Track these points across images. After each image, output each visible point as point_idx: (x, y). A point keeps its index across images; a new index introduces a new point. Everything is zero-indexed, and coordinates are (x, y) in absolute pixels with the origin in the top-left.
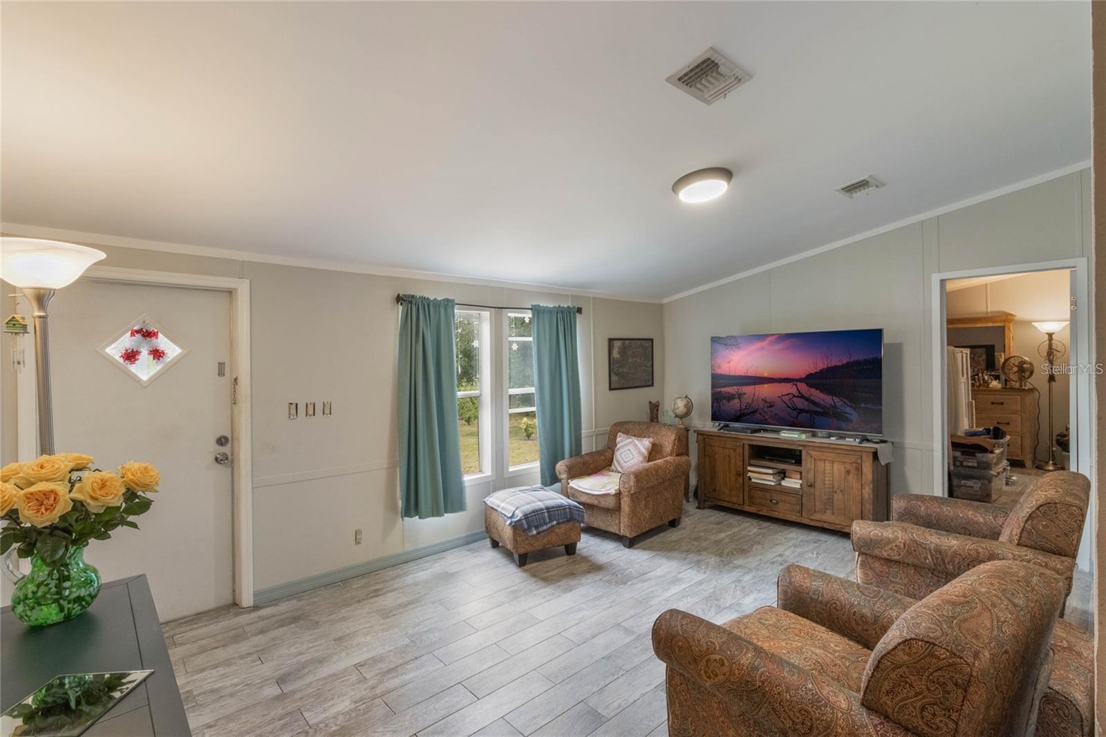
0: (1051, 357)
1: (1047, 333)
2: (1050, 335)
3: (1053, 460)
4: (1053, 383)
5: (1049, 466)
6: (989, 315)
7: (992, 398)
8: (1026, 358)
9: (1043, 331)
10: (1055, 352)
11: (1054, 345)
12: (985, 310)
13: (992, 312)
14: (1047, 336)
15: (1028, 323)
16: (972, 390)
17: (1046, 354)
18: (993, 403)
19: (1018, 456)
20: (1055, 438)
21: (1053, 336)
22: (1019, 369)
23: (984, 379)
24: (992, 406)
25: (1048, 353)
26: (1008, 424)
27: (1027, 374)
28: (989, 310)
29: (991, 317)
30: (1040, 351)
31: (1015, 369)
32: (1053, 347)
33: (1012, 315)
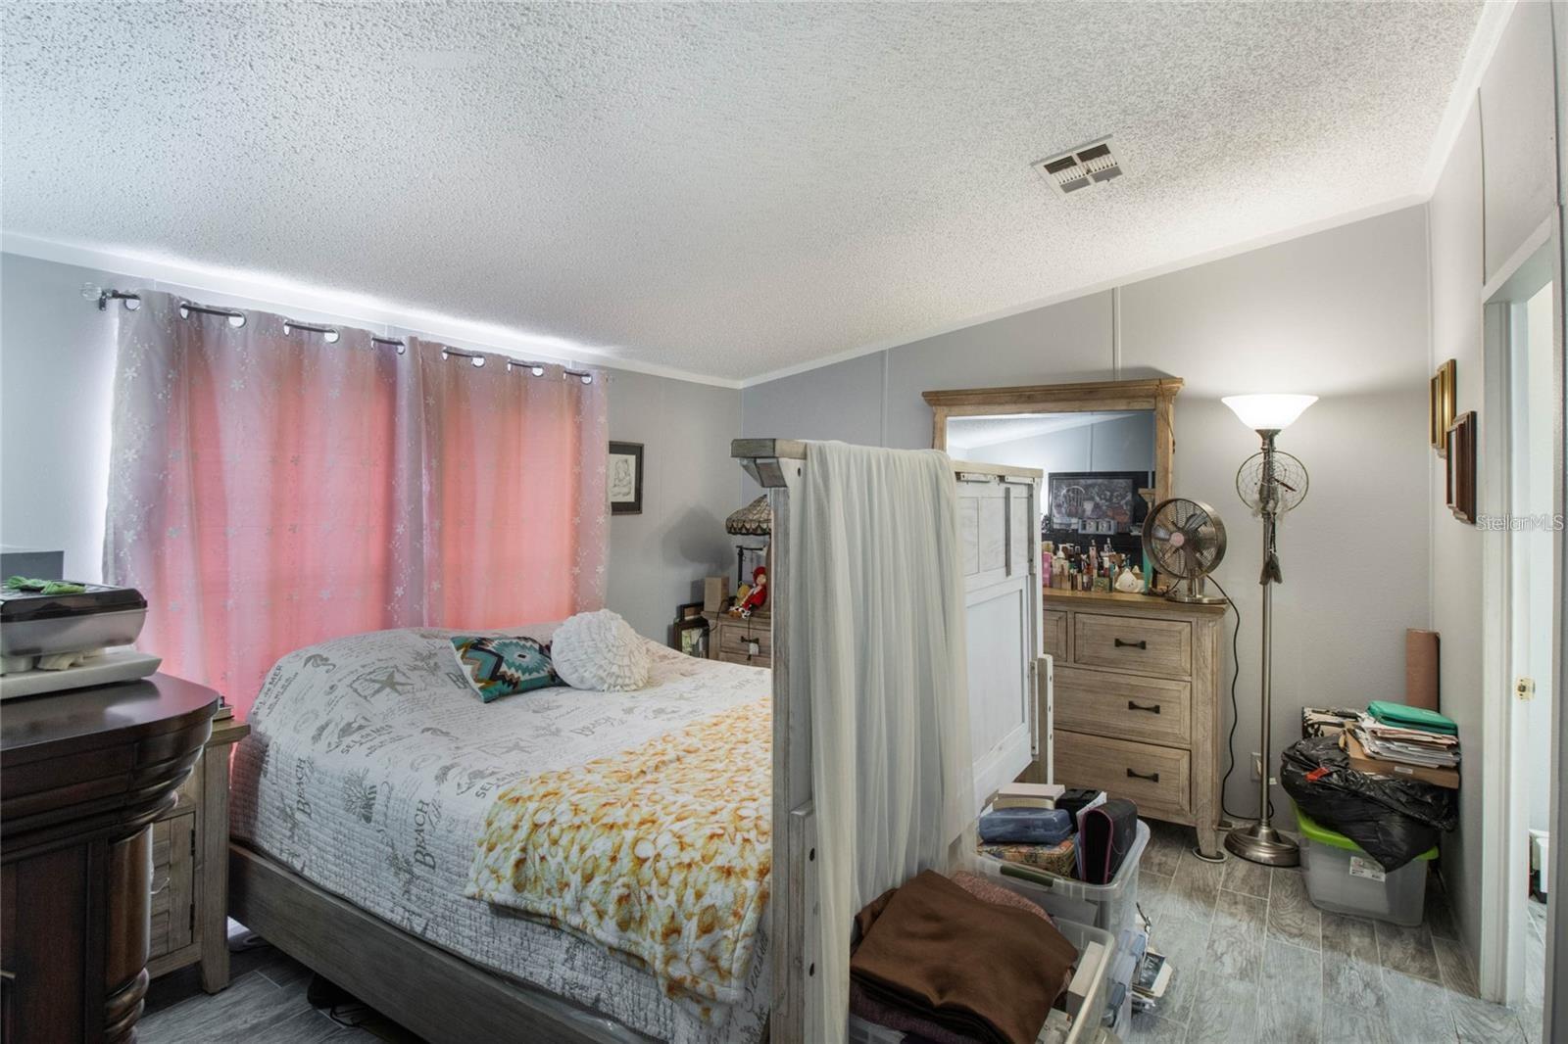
0: (1271, 504)
1: (1258, 431)
2: (1268, 436)
3: (1269, 825)
4: (1274, 584)
5: (1257, 844)
6: (1120, 379)
7: (1118, 626)
8: (1207, 508)
9: (1251, 427)
10: (1281, 489)
11: (1276, 465)
12: (1110, 366)
13: (1124, 371)
14: (1261, 440)
15: (1212, 404)
16: (1046, 598)
17: (1257, 496)
18: (1119, 643)
19: (1180, 812)
20: (1277, 762)
21: (1276, 439)
22: (1187, 541)
23: (1101, 566)
24: (1116, 653)
25: (1261, 492)
26: (1157, 710)
27: (1209, 554)
28: (1120, 364)
29: (1124, 384)
30: (1242, 487)
31: (1178, 539)
32: (1277, 475)
33: (1173, 379)
